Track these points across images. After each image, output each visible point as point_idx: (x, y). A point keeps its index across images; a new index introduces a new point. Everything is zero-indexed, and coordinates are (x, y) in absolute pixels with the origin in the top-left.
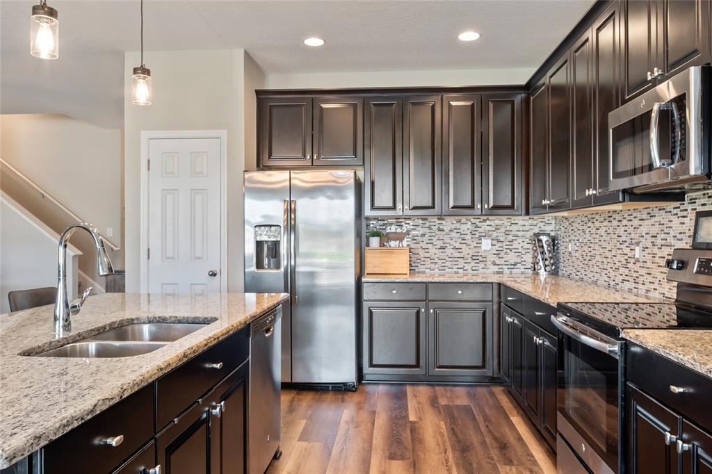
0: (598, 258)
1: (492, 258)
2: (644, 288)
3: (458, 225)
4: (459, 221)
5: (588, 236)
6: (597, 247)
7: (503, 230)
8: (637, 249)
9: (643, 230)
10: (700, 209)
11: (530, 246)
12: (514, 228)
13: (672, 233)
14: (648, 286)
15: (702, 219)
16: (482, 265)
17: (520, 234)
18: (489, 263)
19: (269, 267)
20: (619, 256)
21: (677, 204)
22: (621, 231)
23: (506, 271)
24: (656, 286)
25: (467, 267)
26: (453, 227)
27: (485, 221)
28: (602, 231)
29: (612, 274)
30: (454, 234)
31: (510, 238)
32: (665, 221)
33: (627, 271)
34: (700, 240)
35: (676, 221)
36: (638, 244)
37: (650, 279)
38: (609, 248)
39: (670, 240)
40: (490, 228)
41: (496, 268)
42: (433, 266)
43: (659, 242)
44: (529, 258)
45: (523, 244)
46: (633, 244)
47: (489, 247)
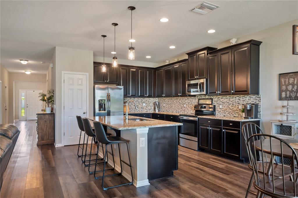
0: (173, 107)
1: (145, 108)
2: (186, 112)
3: (138, 100)
4: (138, 99)
5: (170, 103)
6: (173, 105)
7: (148, 101)
8: (185, 105)
9: (186, 101)
10: (199, 98)
11: (153, 105)
12: (150, 101)
13: (193, 102)
14: (187, 112)
15: (200, 100)
16: (143, 110)
17: (151, 102)
18: (145, 109)
19: (103, 111)
20: (180, 107)
21: (194, 97)
22: (180, 101)
23: (148, 111)
24: (189, 111)
25: (140, 110)
26: (137, 100)
27: (144, 99)
28: (175, 101)
29: (178, 110)
30: (137, 102)
31: (149, 103)
32: (192, 100)
33: (182, 109)
34: (199, 103)
35: (194, 100)
36: (185, 104)
37: (188, 110)
38: (177, 105)
39: (193, 103)
40: (145, 101)
41: (146, 110)
42: (132, 110)
43: (190, 103)
44: (153, 108)
45: (152, 104)
46: (183, 104)
47: (145, 105)
